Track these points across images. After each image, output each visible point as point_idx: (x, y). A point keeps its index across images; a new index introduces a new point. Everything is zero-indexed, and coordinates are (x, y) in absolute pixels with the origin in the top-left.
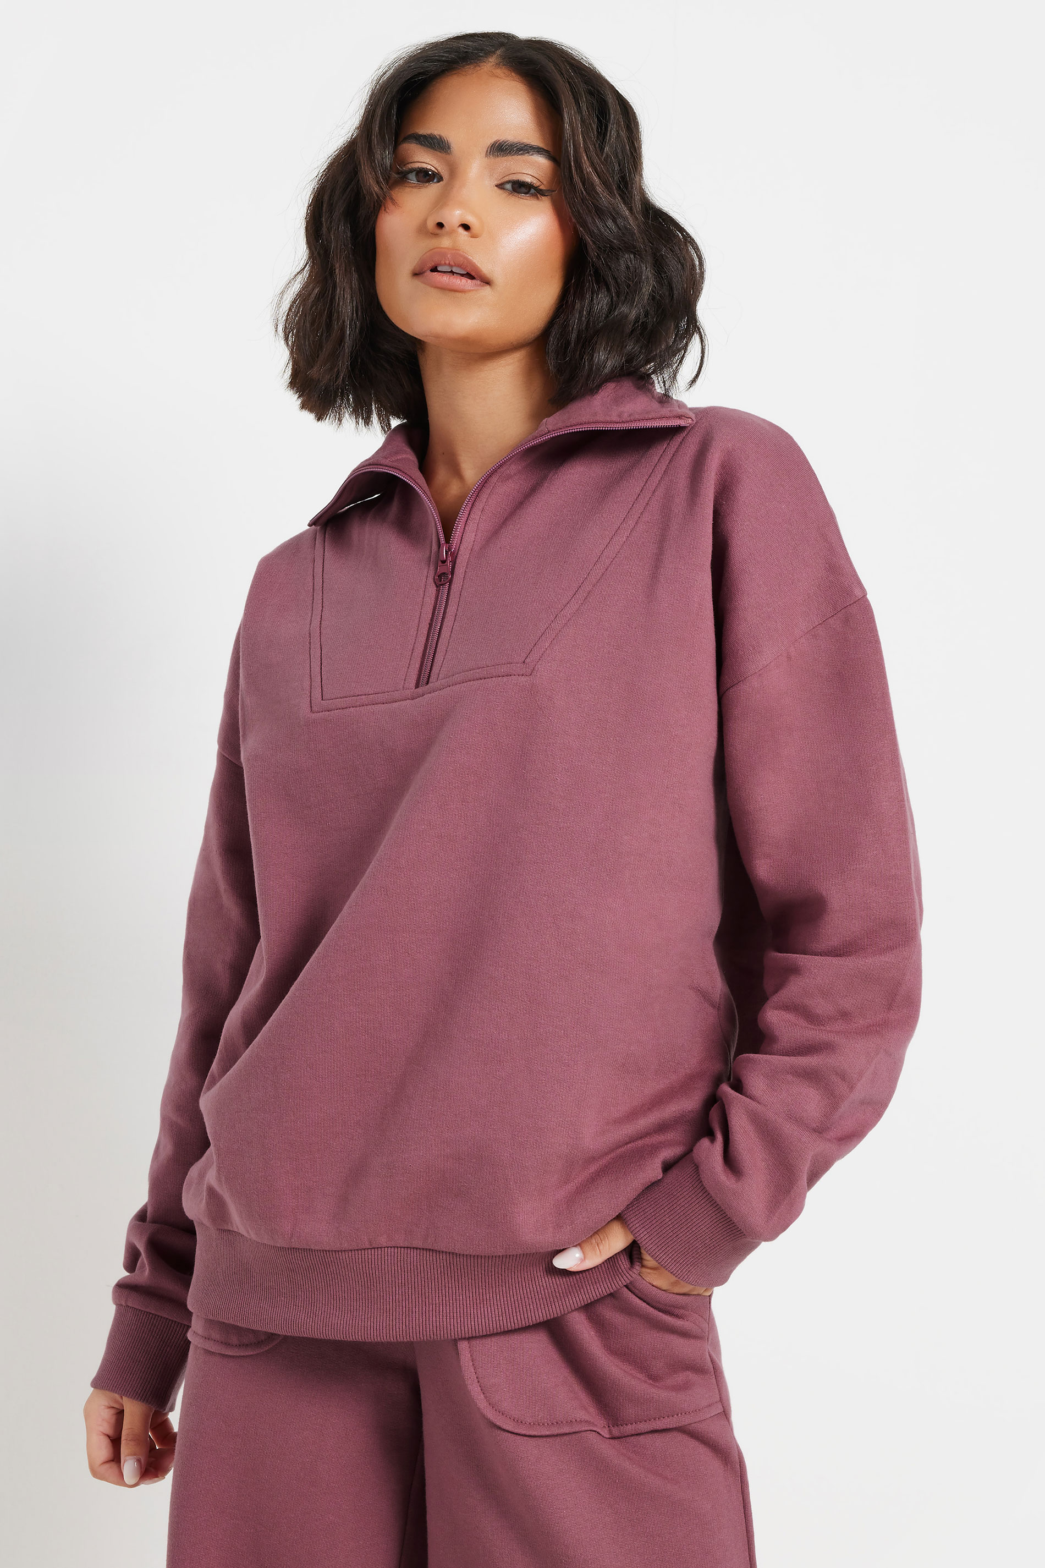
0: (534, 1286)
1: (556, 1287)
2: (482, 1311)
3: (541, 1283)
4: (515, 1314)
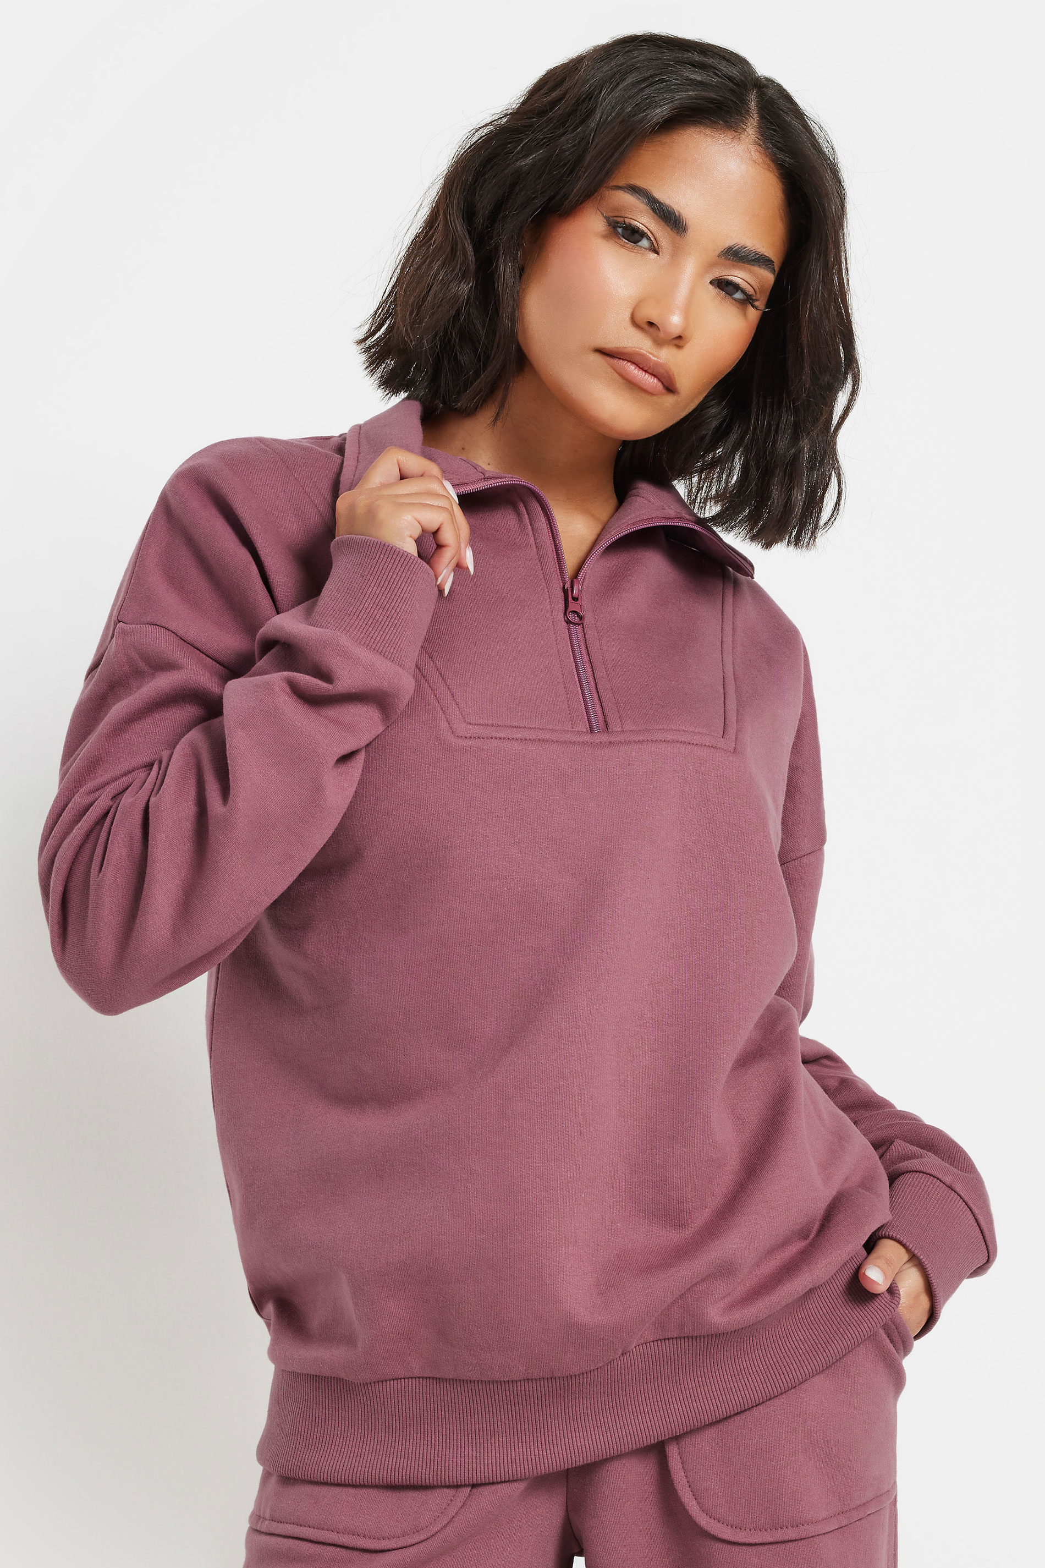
0: (792, 1343)
1: (815, 1338)
2: (743, 1383)
3: (797, 1338)
4: (779, 1378)
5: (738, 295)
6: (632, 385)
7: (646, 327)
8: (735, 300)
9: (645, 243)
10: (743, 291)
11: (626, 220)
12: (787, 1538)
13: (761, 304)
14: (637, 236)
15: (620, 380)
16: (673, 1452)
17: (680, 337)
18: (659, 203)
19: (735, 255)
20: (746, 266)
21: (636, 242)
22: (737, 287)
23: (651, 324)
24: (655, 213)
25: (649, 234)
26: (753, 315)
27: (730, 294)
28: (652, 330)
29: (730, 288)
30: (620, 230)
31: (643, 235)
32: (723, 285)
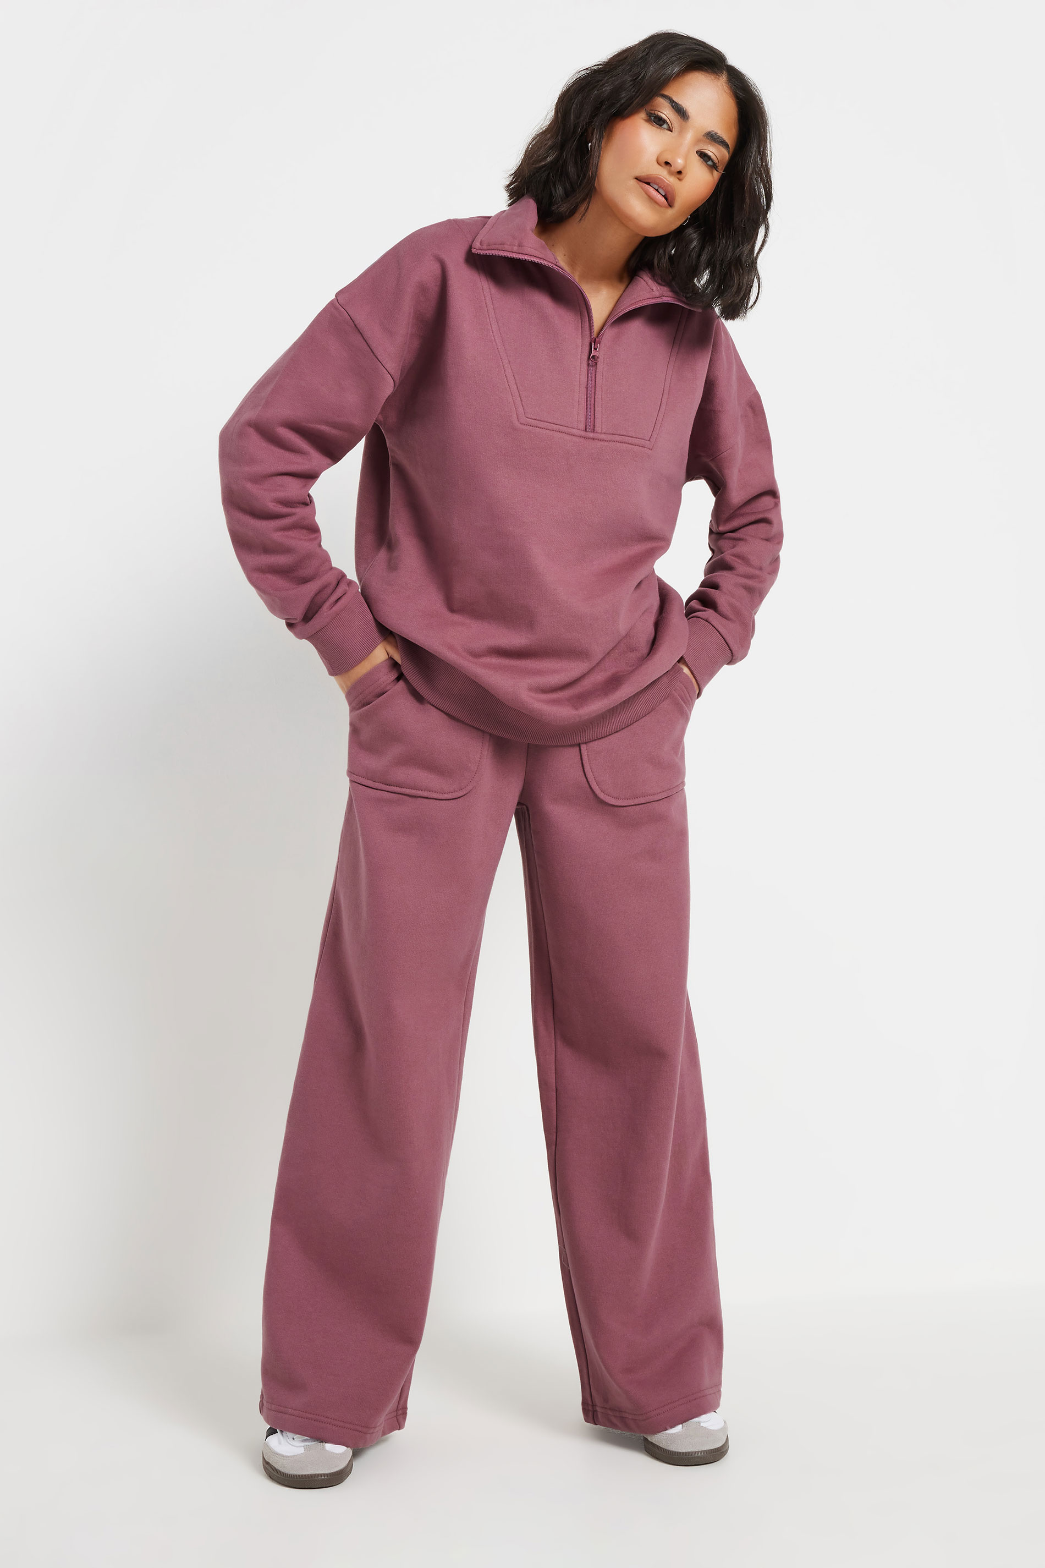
5: (710, 163)
6: (651, 199)
7: (664, 165)
8: (708, 165)
9: (665, 126)
10: (713, 161)
11: (656, 112)
12: (640, 803)
13: (721, 168)
14: (661, 122)
15: (646, 196)
16: (584, 747)
17: (680, 173)
18: (676, 103)
19: (712, 137)
20: (716, 145)
21: (661, 125)
22: (709, 158)
23: (667, 163)
24: (673, 108)
25: (668, 121)
26: (716, 175)
27: (706, 162)
28: (668, 167)
29: (706, 158)
30: (653, 118)
31: (664, 121)
32: (703, 156)
